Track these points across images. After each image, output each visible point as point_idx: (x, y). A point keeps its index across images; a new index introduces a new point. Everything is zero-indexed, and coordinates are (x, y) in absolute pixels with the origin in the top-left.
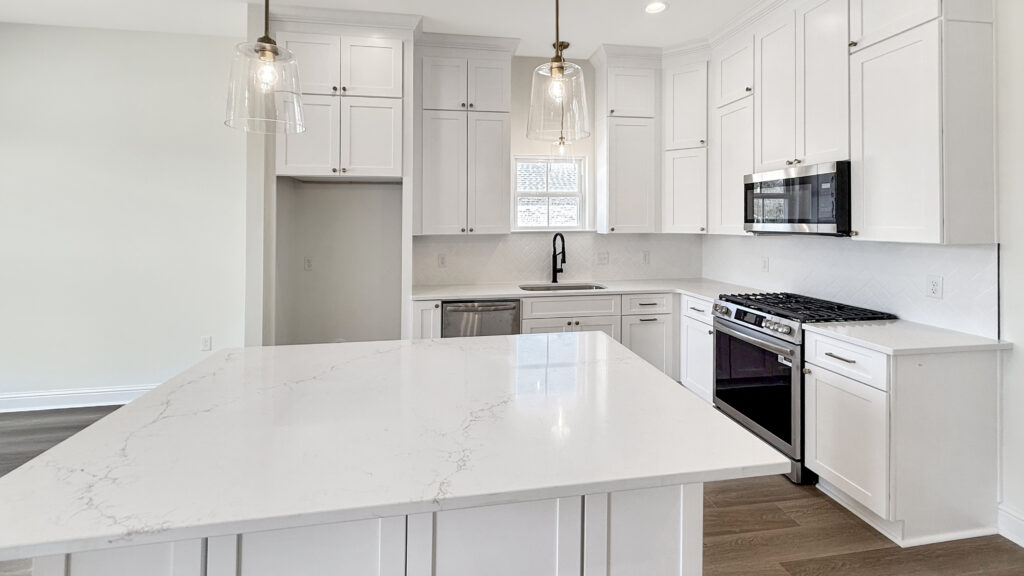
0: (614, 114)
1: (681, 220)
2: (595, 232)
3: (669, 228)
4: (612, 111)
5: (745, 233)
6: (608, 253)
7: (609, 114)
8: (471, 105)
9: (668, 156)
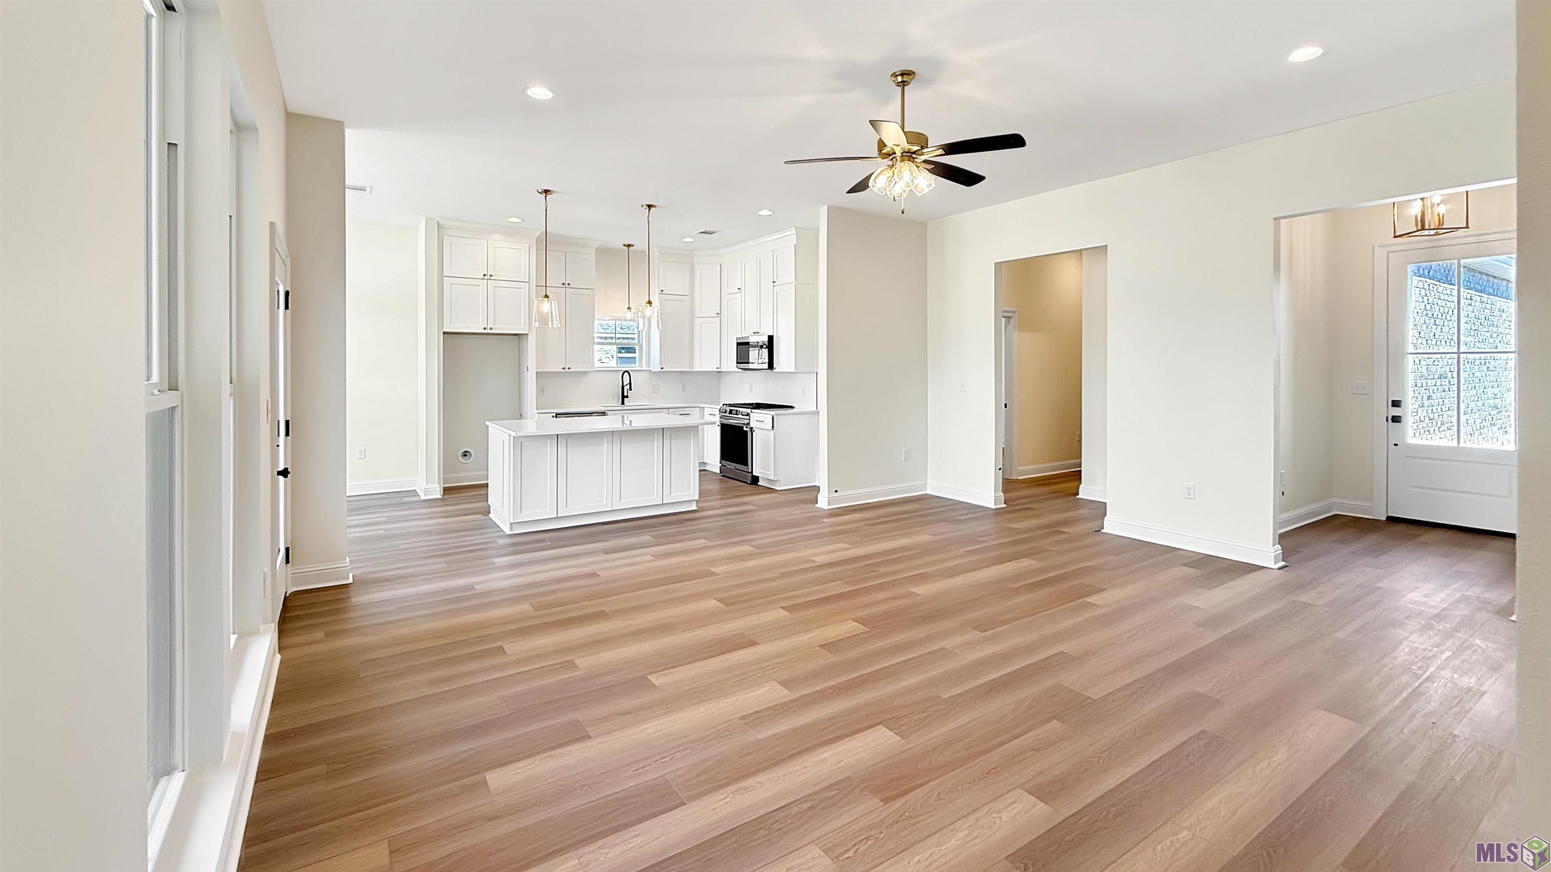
0: (663, 292)
1: (705, 363)
2: (650, 371)
3: (697, 369)
4: (662, 291)
5: (737, 370)
6: (659, 385)
7: (660, 292)
8: (569, 284)
9: (697, 321)
